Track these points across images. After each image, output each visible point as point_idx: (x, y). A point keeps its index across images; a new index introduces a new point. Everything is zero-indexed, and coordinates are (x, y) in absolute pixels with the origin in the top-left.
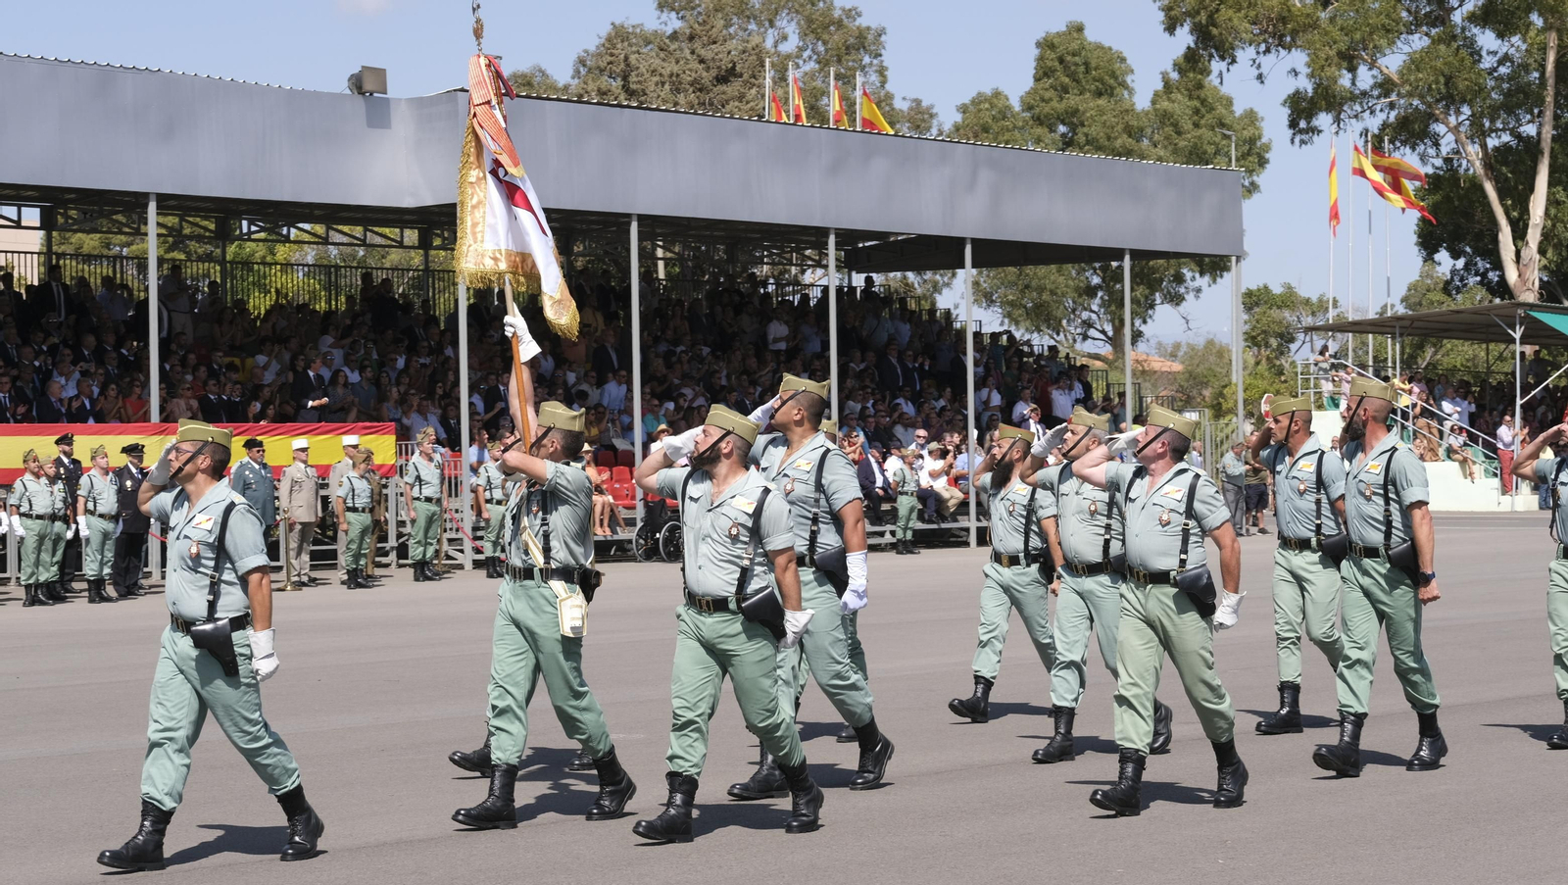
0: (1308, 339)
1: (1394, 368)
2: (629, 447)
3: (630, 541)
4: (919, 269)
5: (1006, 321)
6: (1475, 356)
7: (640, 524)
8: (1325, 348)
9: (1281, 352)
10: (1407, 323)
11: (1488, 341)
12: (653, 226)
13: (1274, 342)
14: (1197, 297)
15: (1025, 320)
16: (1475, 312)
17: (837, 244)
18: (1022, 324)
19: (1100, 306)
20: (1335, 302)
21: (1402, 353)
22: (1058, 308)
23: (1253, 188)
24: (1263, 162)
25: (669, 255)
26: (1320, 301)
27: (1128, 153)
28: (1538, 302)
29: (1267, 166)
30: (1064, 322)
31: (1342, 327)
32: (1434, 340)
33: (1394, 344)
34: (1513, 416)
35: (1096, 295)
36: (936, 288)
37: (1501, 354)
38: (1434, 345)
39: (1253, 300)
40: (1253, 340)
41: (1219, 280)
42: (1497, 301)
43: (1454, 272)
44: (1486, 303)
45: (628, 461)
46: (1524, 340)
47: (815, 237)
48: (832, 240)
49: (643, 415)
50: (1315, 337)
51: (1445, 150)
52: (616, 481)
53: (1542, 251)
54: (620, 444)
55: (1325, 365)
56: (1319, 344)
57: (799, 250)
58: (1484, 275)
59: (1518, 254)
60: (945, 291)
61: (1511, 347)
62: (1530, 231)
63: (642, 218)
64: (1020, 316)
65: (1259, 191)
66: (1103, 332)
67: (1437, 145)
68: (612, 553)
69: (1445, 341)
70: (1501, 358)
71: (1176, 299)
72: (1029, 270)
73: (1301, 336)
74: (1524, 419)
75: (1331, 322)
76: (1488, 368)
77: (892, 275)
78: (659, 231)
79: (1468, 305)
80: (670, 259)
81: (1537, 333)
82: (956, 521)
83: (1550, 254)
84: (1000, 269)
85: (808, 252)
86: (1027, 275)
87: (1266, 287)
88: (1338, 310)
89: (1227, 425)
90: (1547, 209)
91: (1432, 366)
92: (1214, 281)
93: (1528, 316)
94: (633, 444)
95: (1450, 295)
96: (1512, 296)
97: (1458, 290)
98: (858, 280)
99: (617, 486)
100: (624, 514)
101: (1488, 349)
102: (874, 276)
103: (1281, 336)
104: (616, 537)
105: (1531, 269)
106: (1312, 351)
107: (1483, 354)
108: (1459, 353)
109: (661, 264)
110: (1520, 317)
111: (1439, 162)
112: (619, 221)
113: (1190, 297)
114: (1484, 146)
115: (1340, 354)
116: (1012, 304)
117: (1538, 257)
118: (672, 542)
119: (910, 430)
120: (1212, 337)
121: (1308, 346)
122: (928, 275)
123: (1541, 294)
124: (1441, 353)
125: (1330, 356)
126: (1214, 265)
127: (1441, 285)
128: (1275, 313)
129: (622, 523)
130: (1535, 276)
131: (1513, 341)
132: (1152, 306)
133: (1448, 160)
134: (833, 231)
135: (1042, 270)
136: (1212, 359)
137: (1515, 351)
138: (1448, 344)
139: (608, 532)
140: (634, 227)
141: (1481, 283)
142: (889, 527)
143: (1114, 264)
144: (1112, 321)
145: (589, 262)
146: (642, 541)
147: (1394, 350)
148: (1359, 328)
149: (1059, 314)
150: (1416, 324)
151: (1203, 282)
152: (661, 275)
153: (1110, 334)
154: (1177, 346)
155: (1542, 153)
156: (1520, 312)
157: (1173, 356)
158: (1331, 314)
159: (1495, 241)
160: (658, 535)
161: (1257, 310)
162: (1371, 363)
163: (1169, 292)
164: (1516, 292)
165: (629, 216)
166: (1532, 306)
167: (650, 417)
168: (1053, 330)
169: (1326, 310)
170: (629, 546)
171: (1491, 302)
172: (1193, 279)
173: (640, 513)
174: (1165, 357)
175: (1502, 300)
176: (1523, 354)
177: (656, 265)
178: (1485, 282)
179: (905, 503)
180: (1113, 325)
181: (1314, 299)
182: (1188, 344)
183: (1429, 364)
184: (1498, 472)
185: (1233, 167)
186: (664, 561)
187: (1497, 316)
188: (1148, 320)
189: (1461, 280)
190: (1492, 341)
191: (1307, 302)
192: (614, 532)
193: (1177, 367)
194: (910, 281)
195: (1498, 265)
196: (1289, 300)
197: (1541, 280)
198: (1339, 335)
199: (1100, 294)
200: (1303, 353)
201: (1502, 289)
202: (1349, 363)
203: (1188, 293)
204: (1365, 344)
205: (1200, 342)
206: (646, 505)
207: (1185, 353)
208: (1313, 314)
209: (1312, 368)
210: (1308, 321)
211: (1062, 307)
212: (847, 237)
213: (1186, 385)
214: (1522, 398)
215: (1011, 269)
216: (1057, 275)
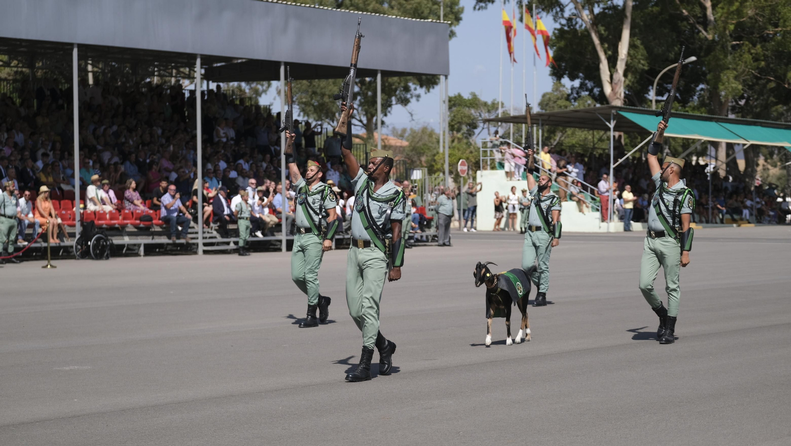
0: (486, 126)
1: (538, 144)
2: (72, 189)
3: (72, 247)
4: (248, 80)
5: (302, 114)
6: (586, 138)
7: (78, 236)
8: (496, 132)
9: (470, 134)
10: (546, 118)
11: (593, 129)
12: (87, 51)
13: (465, 128)
14: (418, 100)
15: (313, 114)
16: (586, 112)
17: (202, 64)
18: (311, 116)
19: (359, 106)
20: (503, 104)
21: (543, 135)
22: (333, 106)
23: (452, 34)
24: (458, 19)
25: (96, 69)
26: (493, 104)
27: (376, 11)
28: (623, 106)
29: (461, 22)
30: (337, 115)
31: (507, 119)
32: (561, 128)
33: (538, 130)
34: (608, 174)
35: (356, 99)
36: (258, 93)
37: (601, 137)
38: (562, 132)
39: (455, 103)
40: (453, 127)
41: (431, 90)
42: (598, 105)
43: (573, 89)
44: (592, 106)
45: (71, 196)
46: (615, 130)
47: (188, 60)
48: (198, 62)
49: (80, 168)
50: (490, 126)
51: (567, 14)
52: (63, 209)
53: (625, 75)
54: (65, 187)
55: (497, 143)
56: (493, 130)
57: (177, 68)
58: (591, 91)
59: (611, 77)
60: (263, 95)
61: (608, 133)
62: (619, 63)
63: (81, 47)
64: (310, 111)
65: (456, 36)
66: (361, 121)
67: (562, 10)
68: (61, 254)
69: (567, 129)
70: (601, 140)
71: (405, 102)
72: (316, 82)
73: (481, 125)
74: (615, 175)
75: (500, 116)
76: (594, 145)
77: (231, 84)
78: (89, 54)
79: (582, 107)
80: (97, 72)
81: (624, 125)
82: (273, 235)
83: (630, 77)
84: (299, 81)
85: (182, 69)
86: (314, 86)
87: (459, 95)
88: (504, 109)
89: (435, 179)
90: (629, 50)
91: (560, 144)
92: (429, 91)
93: (618, 114)
94: (74, 187)
95: (570, 102)
96: (608, 103)
97: (575, 99)
98: (213, 86)
99: (64, 212)
100: (68, 230)
101: (593, 134)
102: (221, 84)
103: (469, 125)
104: (62, 244)
105: (619, 86)
106: (489, 134)
107: (590, 137)
108: (577, 136)
109: (90, 75)
110: (614, 115)
111: (564, 22)
112: (64, 49)
113: (413, 100)
114: (592, 11)
115: (506, 135)
116: (305, 104)
117: (623, 79)
118: (98, 247)
119: (247, 178)
120: (426, 125)
121: (486, 131)
122: (254, 85)
123: (625, 101)
124: (565, 135)
125: (500, 137)
126: (429, 81)
127: (566, 96)
128: (466, 111)
129: (67, 235)
130: (621, 91)
131: (609, 129)
132: (390, 106)
133: (569, 20)
134: (199, 56)
135: (323, 83)
136: (426, 138)
137: (610, 136)
138: (569, 131)
139: (58, 241)
140: (75, 52)
141: (589, 95)
142: (233, 239)
143: (368, 79)
144: (366, 114)
145: (46, 73)
146: (79, 247)
147: (538, 135)
148: (517, 120)
149: (334, 110)
150: (552, 118)
151: (421, 91)
152: (91, 81)
153: (365, 122)
154: (404, 130)
155: (626, 16)
156: (614, 111)
157: (401, 136)
158: (500, 111)
159: (598, 69)
160: (89, 243)
161: (454, 109)
162: (523, 141)
163: (401, 97)
164: (610, 100)
165: (71, 45)
166: (620, 109)
167: (84, 170)
168: (330, 120)
169: (497, 109)
170: (71, 250)
171: (595, 106)
172: (415, 89)
173: (78, 229)
174: (397, 137)
175: (602, 103)
176: (614, 136)
177: (87, 75)
178: (592, 95)
179: (243, 225)
180: (367, 118)
181: (489, 102)
182: (411, 129)
183: (558, 143)
184: (600, 208)
185: (442, 21)
186: (92, 259)
187: (599, 114)
188: (388, 114)
189: (578, 93)
190: (596, 129)
191: (485, 104)
192: (62, 241)
193: (405, 143)
194: (243, 88)
195: (599, 84)
196: (474, 102)
197: (625, 93)
198: (504, 124)
199: (359, 98)
200: (482, 136)
201: (602, 98)
202: (511, 141)
203: (412, 97)
204: (519, 130)
205: (417, 127)
206: (82, 225)
207: (410, 135)
208: (489, 111)
209: (489, 145)
210: (486, 115)
211: (335, 106)
212: (207, 60)
213: (411, 154)
214: (614, 164)
215: (305, 82)
216: (333, 86)
